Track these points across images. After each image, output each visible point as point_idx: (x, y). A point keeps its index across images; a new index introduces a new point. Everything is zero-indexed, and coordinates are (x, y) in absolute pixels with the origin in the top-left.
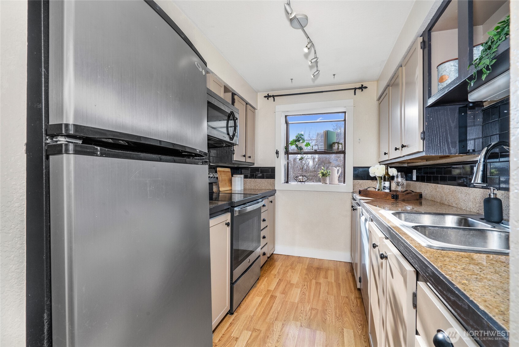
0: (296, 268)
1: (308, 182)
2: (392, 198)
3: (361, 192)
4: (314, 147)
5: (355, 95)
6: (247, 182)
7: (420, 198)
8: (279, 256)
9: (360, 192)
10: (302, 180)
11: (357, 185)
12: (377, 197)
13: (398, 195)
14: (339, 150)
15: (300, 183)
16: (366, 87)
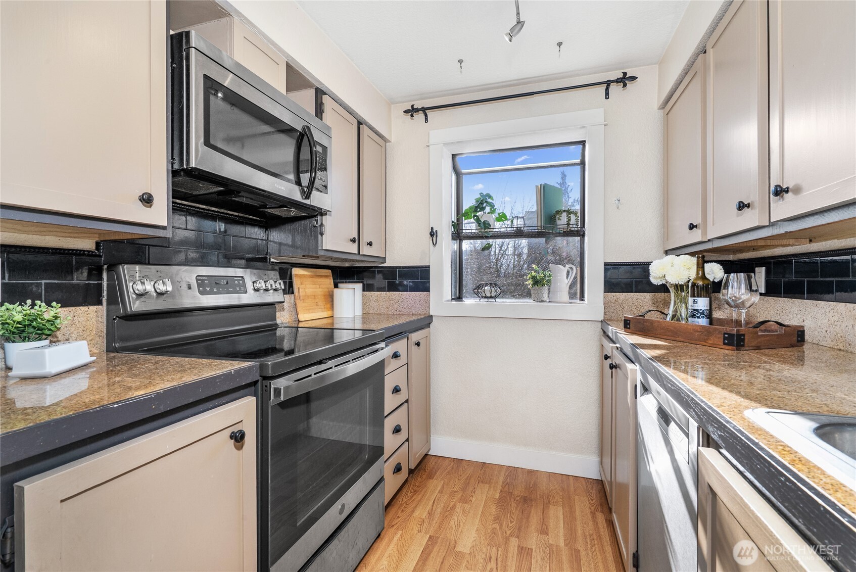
0: (473, 500)
1: (502, 297)
2: (724, 344)
3: (629, 324)
4: (515, 221)
5: (606, 98)
6: (371, 298)
7: (798, 341)
8: (440, 460)
9: (627, 324)
10: (489, 295)
11: (613, 305)
12: (677, 339)
13: (743, 335)
14: (571, 226)
15: (486, 300)
16: (633, 78)
